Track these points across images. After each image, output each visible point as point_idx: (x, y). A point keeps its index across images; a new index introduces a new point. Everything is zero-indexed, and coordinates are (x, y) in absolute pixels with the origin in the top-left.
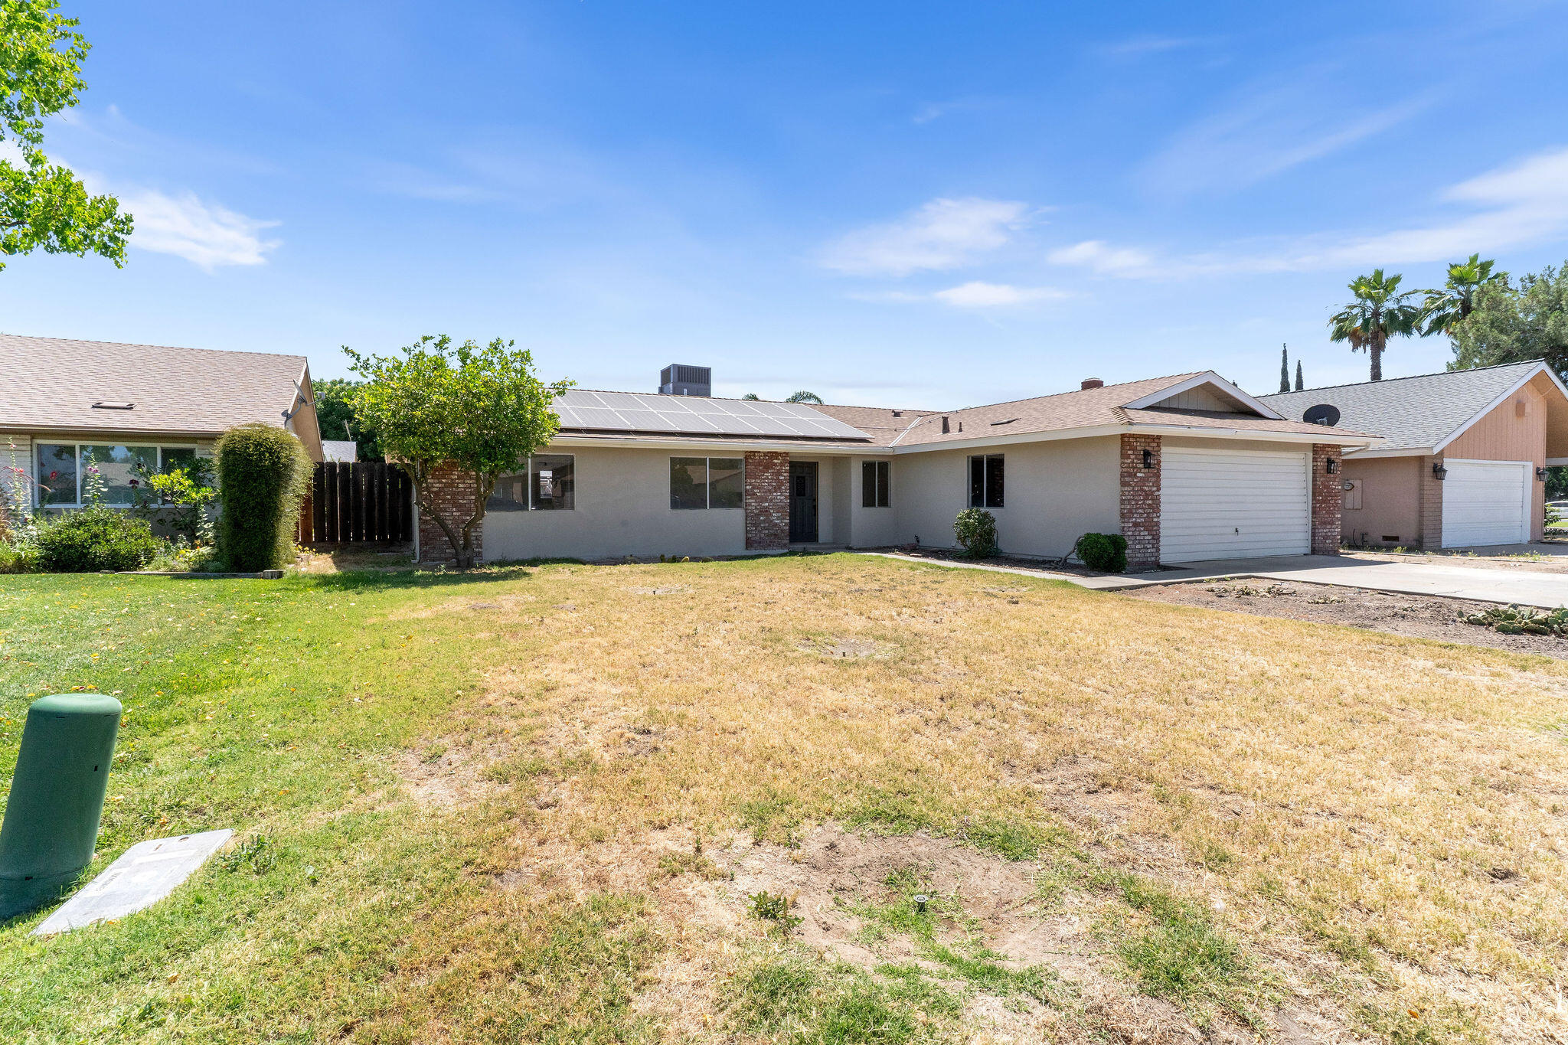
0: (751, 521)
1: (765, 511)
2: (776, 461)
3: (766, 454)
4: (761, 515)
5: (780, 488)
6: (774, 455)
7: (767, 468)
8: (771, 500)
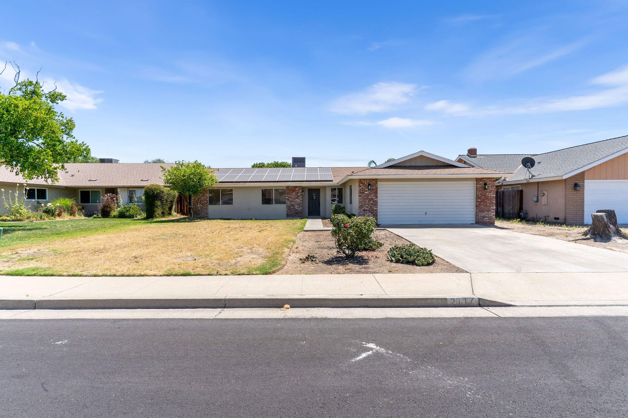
0: (289, 208)
1: (293, 205)
2: (297, 189)
3: (293, 187)
4: (292, 206)
5: (298, 198)
6: (296, 187)
7: (293, 191)
8: (295, 202)
